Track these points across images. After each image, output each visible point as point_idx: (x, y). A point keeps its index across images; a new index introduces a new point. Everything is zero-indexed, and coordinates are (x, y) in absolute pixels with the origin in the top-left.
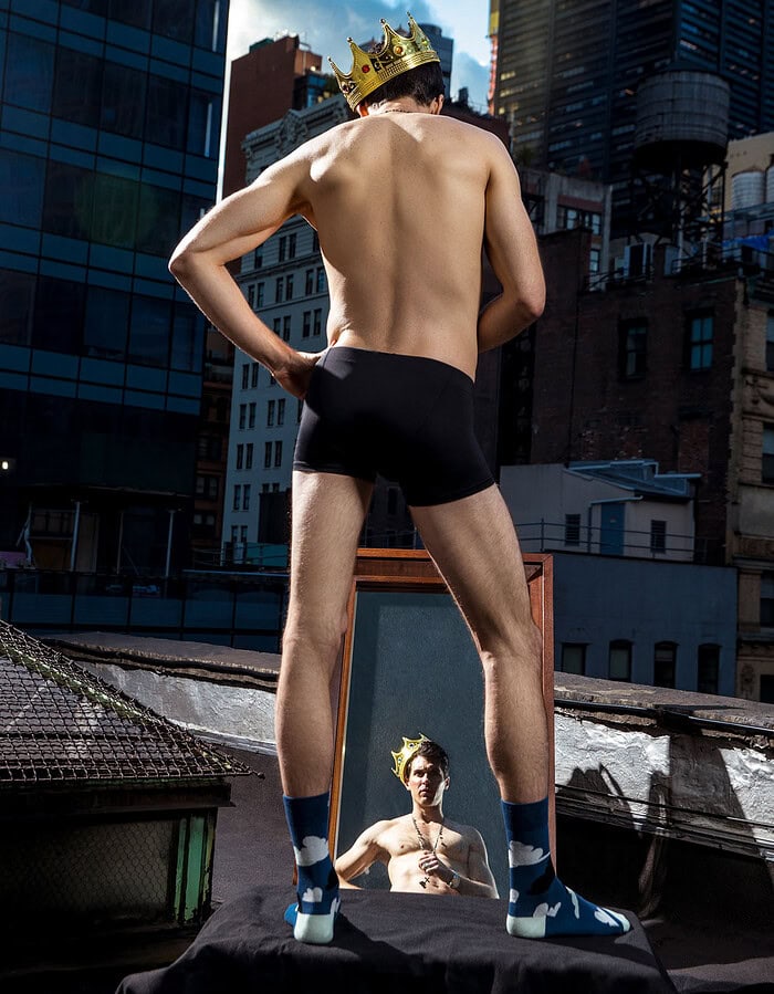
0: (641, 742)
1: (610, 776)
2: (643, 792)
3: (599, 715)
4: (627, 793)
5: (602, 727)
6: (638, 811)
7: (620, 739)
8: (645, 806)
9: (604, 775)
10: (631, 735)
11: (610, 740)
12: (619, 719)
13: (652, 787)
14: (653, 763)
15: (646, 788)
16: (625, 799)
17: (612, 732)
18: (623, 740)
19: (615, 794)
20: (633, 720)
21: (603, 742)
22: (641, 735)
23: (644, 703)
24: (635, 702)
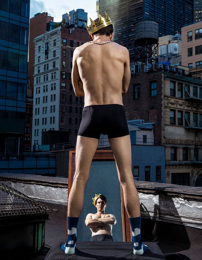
0: (152, 197)
1: (144, 206)
2: (153, 209)
3: (140, 190)
4: (149, 210)
5: (141, 193)
6: (152, 215)
7: (146, 196)
8: (153, 213)
9: (143, 206)
10: (149, 195)
11: (144, 197)
12: (146, 191)
13: (155, 208)
14: (155, 202)
15: (153, 208)
16: (148, 212)
17: (144, 195)
18: (147, 197)
19: (145, 210)
20: (149, 192)
21: (142, 197)
22: (152, 195)
23: (152, 187)
24: (150, 187)
